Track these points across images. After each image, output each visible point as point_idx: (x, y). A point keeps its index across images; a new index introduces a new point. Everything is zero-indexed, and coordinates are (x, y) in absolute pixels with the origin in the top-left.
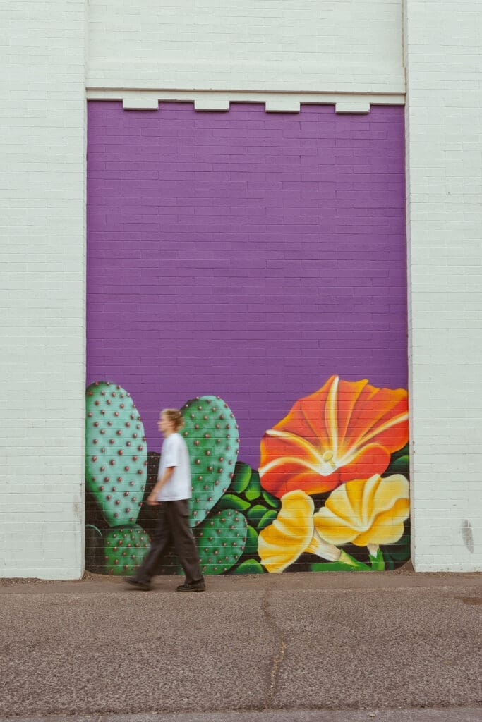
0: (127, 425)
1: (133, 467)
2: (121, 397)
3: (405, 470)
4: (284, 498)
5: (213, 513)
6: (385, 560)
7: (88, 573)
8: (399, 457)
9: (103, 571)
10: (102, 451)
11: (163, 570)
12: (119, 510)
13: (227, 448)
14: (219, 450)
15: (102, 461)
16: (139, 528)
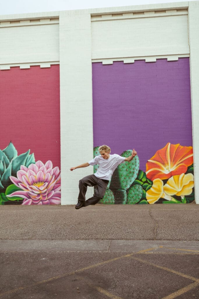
3: (192, 172)
4: (154, 181)
5: (132, 186)
6: (186, 200)
8: (190, 168)
11: (117, 203)
13: (136, 166)
14: (133, 166)
16: (110, 190)
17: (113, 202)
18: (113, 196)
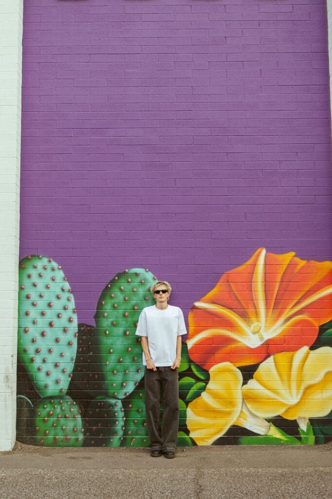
0: (58, 297)
1: (64, 338)
2: (53, 270)
4: (212, 370)
5: (141, 385)
6: (315, 434)
7: (19, 444)
8: (328, 329)
9: (34, 442)
10: (34, 323)
11: (93, 442)
12: (50, 382)
15: (34, 332)
16: (69, 399)
17: (77, 439)
18: (79, 419)
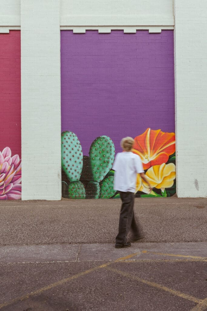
0: (76, 146)
1: (78, 161)
2: (74, 136)
3: (174, 162)
5: (106, 177)
6: (167, 193)
7: (63, 198)
8: (172, 157)
9: (68, 198)
10: (67, 155)
11: (89, 197)
12: (73, 176)
13: (111, 154)
14: (108, 155)
15: (67, 159)
16: (80, 182)
17: (83, 196)
18: (84, 189)
